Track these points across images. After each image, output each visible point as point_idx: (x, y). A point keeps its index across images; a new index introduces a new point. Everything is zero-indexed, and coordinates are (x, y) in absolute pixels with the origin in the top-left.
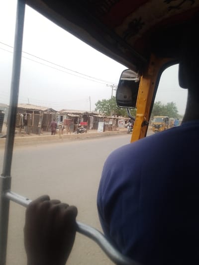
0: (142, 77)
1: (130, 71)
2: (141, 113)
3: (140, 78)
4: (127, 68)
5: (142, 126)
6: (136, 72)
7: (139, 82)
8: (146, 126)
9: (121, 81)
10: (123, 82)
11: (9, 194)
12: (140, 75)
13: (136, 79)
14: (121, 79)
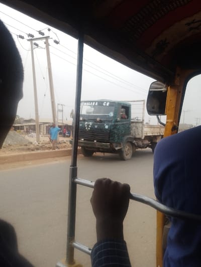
0: (169, 88)
1: (159, 82)
2: (170, 119)
3: (167, 89)
4: (156, 81)
5: (172, 130)
6: (164, 83)
7: (166, 92)
8: (176, 131)
9: (150, 92)
10: (152, 93)
11: (77, 180)
12: (168, 85)
13: (163, 89)
14: (151, 90)
